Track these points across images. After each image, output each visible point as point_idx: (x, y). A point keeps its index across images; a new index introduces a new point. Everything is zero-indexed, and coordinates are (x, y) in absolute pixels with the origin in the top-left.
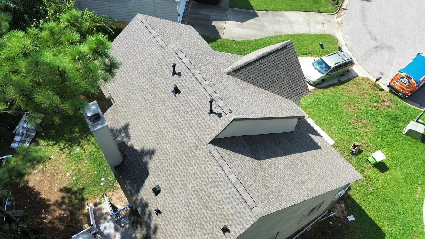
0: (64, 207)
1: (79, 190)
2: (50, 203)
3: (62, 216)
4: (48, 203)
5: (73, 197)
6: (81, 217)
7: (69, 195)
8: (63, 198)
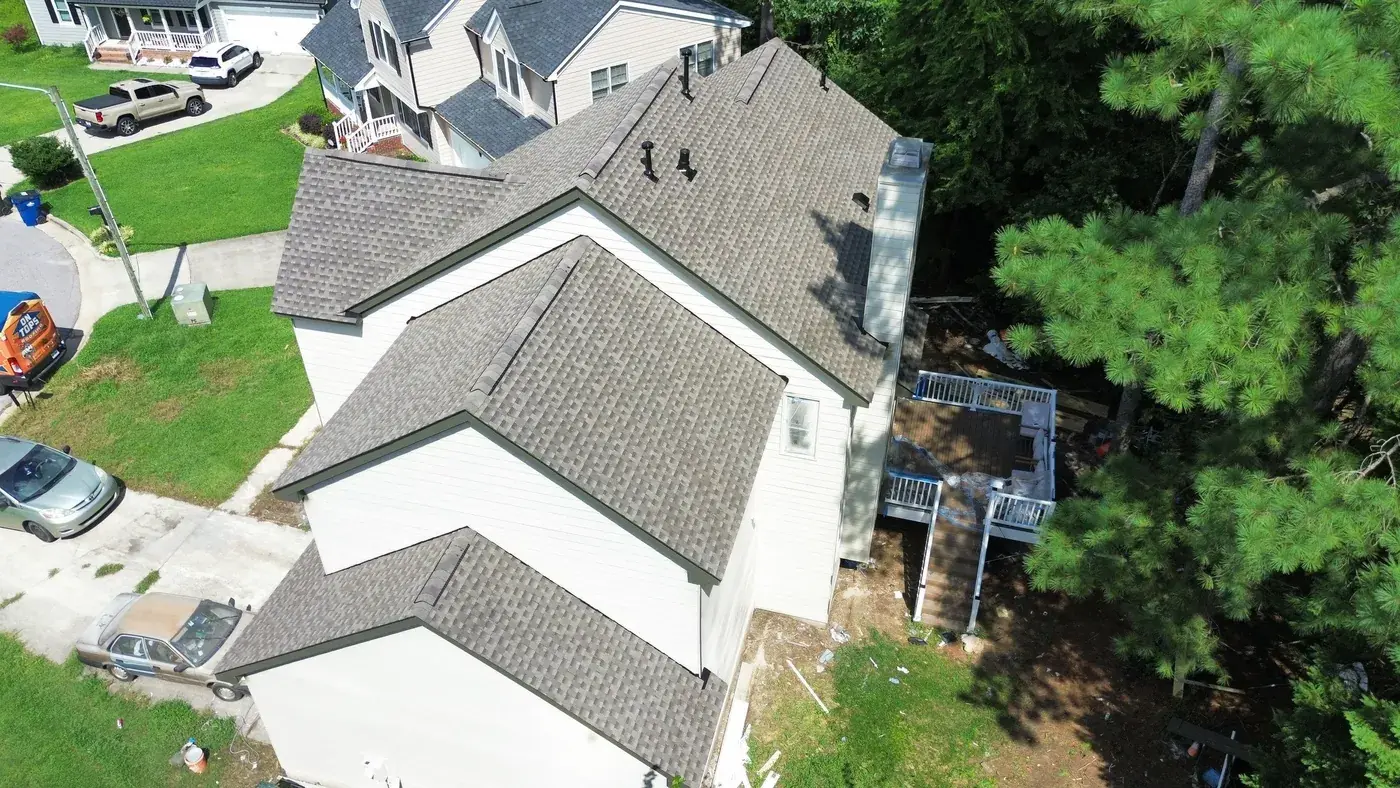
0: (1041, 693)
1: (975, 702)
2: (1078, 727)
3: (1057, 674)
4: (1086, 732)
5: (1003, 697)
6: (1007, 639)
7: (1013, 712)
8: (1034, 716)
